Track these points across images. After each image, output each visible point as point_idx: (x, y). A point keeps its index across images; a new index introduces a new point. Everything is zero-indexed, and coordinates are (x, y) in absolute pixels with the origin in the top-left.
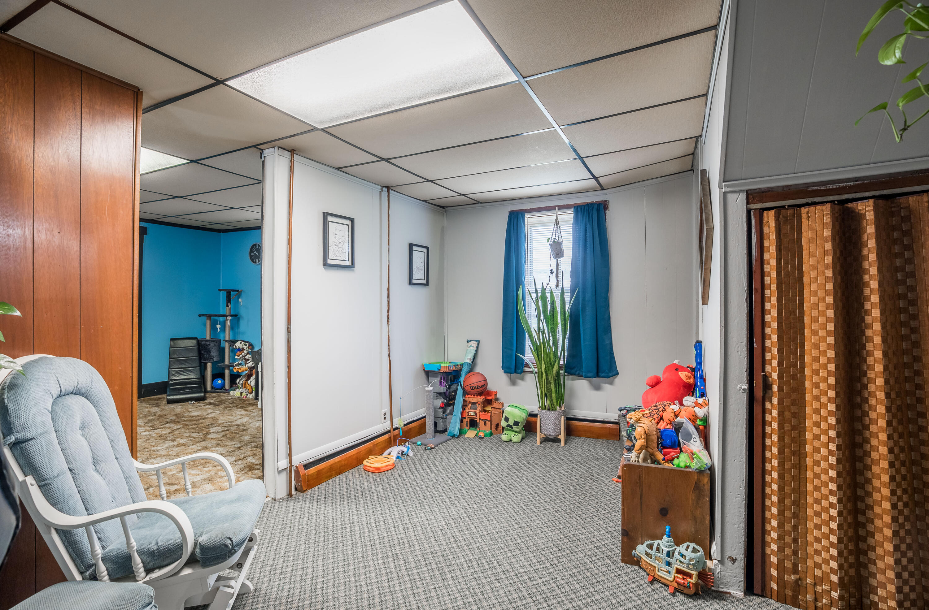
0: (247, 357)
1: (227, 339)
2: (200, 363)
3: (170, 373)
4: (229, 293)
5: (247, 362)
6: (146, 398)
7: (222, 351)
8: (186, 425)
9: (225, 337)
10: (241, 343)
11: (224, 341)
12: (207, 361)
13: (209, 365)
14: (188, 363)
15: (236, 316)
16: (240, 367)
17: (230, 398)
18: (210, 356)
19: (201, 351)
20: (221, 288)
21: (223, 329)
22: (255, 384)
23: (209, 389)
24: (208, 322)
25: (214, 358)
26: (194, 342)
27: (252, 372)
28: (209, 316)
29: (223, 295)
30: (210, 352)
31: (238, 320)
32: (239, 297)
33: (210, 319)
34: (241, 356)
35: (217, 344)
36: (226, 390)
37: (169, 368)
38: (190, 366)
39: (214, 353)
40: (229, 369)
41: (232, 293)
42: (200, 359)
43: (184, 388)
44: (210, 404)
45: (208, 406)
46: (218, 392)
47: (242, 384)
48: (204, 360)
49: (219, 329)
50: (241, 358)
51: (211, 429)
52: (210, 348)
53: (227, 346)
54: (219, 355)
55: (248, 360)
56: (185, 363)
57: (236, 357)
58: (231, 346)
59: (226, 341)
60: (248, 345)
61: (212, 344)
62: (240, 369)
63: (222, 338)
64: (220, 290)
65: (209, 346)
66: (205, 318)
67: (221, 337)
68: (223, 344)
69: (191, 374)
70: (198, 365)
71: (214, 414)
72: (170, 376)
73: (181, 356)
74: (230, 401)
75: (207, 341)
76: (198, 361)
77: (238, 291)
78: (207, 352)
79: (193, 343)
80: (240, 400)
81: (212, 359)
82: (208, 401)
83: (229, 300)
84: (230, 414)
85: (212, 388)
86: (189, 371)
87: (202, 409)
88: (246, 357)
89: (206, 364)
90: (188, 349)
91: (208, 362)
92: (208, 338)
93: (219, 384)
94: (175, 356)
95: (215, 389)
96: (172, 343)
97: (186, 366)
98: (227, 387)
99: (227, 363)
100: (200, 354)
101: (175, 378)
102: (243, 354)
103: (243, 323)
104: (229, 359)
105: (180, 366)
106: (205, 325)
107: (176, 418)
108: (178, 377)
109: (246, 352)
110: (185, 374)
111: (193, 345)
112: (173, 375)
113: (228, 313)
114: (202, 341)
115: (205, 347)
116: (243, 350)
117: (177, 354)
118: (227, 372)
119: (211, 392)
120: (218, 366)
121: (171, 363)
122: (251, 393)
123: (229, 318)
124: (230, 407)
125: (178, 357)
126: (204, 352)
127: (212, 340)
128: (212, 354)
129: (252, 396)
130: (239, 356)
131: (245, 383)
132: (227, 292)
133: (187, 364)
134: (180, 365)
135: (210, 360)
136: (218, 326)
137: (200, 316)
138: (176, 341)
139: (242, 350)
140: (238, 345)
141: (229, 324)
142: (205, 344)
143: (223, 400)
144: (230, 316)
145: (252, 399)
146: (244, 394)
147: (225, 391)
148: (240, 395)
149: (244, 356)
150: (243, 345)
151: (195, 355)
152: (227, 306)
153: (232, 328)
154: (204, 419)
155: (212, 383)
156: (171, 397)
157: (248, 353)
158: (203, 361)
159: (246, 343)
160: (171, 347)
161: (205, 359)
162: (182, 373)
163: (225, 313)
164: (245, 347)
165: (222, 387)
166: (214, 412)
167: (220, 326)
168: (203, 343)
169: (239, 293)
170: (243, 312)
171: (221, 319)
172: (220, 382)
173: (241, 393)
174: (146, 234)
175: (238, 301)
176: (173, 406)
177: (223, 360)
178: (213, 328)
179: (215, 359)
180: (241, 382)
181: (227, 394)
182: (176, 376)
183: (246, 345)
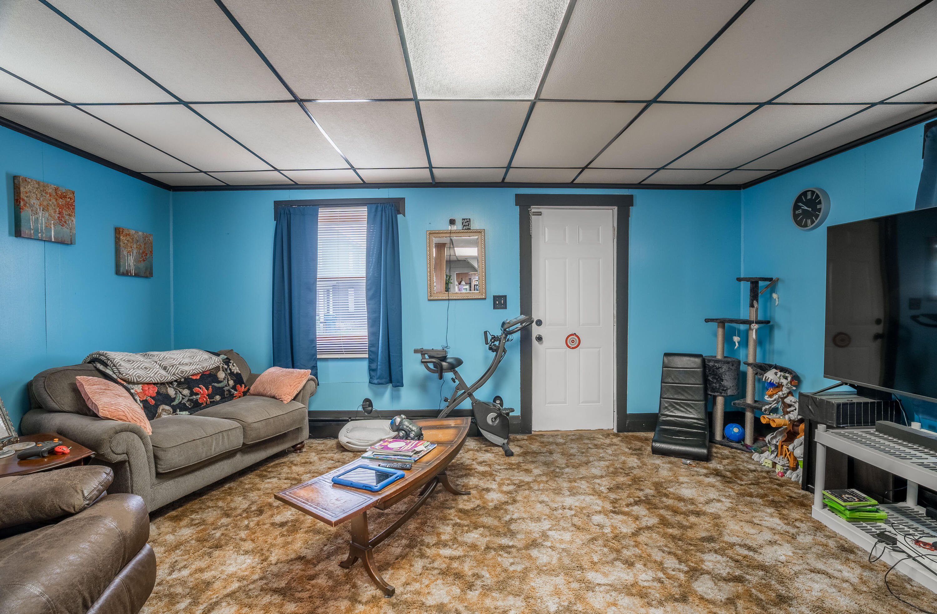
0: (788, 400)
1: (751, 360)
2: (706, 395)
3: (662, 404)
4: (754, 283)
5: (788, 410)
6: (630, 434)
7: (741, 378)
8: (664, 522)
9: (747, 356)
10: (776, 374)
11: (746, 363)
12: (716, 394)
13: (720, 400)
14: (687, 393)
15: (768, 322)
16: (773, 416)
17: (752, 467)
18: (721, 385)
19: (708, 376)
20: (742, 276)
21: (745, 343)
22: (804, 453)
23: (718, 437)
24: (720, 331)
25: (727, 389)
26: (698, 361)
27: (796, 428)
28: (722, 322)
29: (745, 287)
30: (722, 380)
31: (772, 329)
32: (773, 290)
33: (724, 327)
34: (776, 397)
35: (733, 368)
36: (747, 446)
37: (661, 397)
38: (690, 397)
39: (728, 382)
40: (753, 412)
41: (761, 284)
42: (706, 389)
43: (679, 432)
44: (717, 473)
45: (712, 480)
46: (732, 447)
47: (776, 447)
48: (712, 392)
49: (737, 344)
50: (775, 400)
51: (706, 557)
52: (721, 374)
53: (750, 372)
54: (737, 385)
55: (790, 406)
56: (682, 392)
57: (766, 398)
58: (756, 374)
59: (749, 364)
60: (789, 379)
61: (725, 368)
62: (774, 421)
63: (742, 358)
64: (739, 280)
65: (721, 371)
66: (715, 324)
67: (741, 356)
68: (743, 367)
69: (691, 410)
70: (702, 398)
71: (719, 505)
72: (662, 408)
73: (677, 382)
74: (751, 475)
75: (718, 361)
76: (702, 392)
77: (770, 280)
78: (717, 379)
79: (695, 362)
80: (772, 480)
81: (725, 390)
82: (713, 464)
83: (754, 295)
84: (748, 517)
85: (724, 437)
86: (688, 405)
87: (700, 483)
88: (786, 400)
89: (715, 398)
90: (688, 373)
91: (718, 396)
92: (719, 357)
93: (735, 433)
94: (670, 380)
95: (727, 441)
96: (665, 359)
97: (683, 398)
98: (748, 441)
99: (749, 400)
100: (706, 381)
101: (667, 413)
102: (780, 393)
103: (779, 336)
104: (754, 395)
105: (676, 396)
106: (716, 335)
107: (655, 494)
108: (672, 412)
109: (785, 390)
110: (682, 409)
111: (695, 366)
112: (666, 408)
113: (753, 318)
114: (709, 361)
115: (713, 371)
116: (779, 386)
117: (673, 377)
118: (749, 416)
119: (722, 445)
120: (734, 404)
121: (664, 389)
122: (795, 469)
123: (755, 326)
124: (751, 495)
125: (673, 382)
126: (712, 378)
127: (726, 361)
128: (725, 383)
129: (796, 476)
130: (771, 396)
131: (782, 446)
132: (752, 283)
133: (686, 395)
134: (676, 394)
135: (721, 393)
136: (736, 339)
137: (707, 321)
138: (671, 358)
139: (777, 387)
140: (771, 376)
141: (754, 336)
142: (713, 366)
143: (740, 470)
144: (757, 322)
145: (797, 483)
146: (779, 468)
147: (744, 448)
148: (770, 466)
149: (783, 399)
150: (779, 378)
151: (698, 382)
152: (752, 306)
153: (760, 342)
154: (698, 514)
155: (724, 429)
156: (658, 445)
157: (790, 393)
158: (710, 393)
159: (787, 375)
160: (664, 366)
161: (714, 390)
162: (678, 407)
163: (747, 318)
164: (784, 382)
165: (741, 439)
166: (719, 501)
167: (739, 339)
168: (711, 364)
169: (772, 283)
170: (779, 316)
171: (742, 327)
172: (736, 430)
173: (774, 464)
174: (632, 206)
175: (771, 296)
176: (658, 461)
177: (743, 395)
178: (728, 340)
179: (729, 392)
180: (774, 442)
181: (747, 455)
182: (669, 410)
183: (786, 378)
